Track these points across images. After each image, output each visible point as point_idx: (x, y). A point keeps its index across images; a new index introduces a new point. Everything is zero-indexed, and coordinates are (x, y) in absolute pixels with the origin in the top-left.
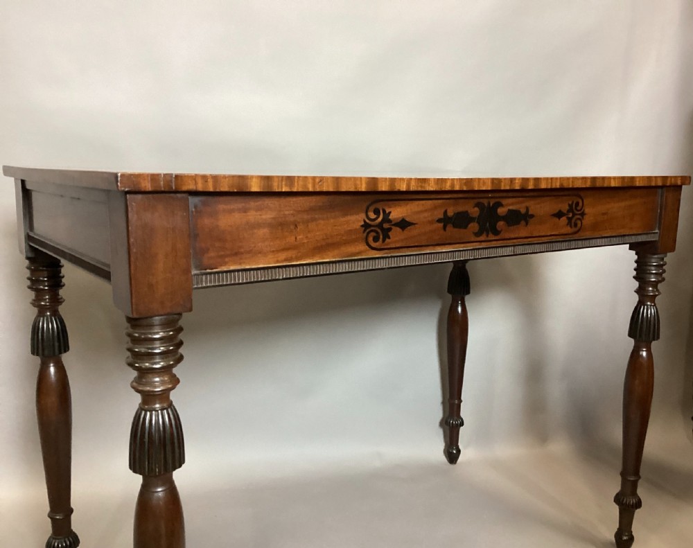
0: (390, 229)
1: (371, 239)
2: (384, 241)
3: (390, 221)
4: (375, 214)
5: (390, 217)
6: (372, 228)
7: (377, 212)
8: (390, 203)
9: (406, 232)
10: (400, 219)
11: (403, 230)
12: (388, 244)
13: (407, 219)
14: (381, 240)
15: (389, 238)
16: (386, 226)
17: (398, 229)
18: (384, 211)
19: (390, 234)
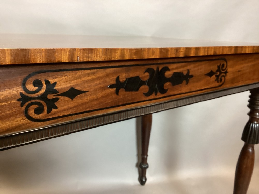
0: (57, 100)
1: (32, 112)
2: (49, 111)
3: (56, 92)
4: (35, 86)
5: (56, 88)
6: (33, 101)
7: (37, 83)
8: (55, 73)
9: (75, 99)
10: (69, 89)
11: (72, 99)
12: (55, 113)
13: (77, 88)
14: (45, 111)
15: (56, 108)
16: (50, 97)
17: (67, 98)
18: (47, 82)
19: (57, 104)
